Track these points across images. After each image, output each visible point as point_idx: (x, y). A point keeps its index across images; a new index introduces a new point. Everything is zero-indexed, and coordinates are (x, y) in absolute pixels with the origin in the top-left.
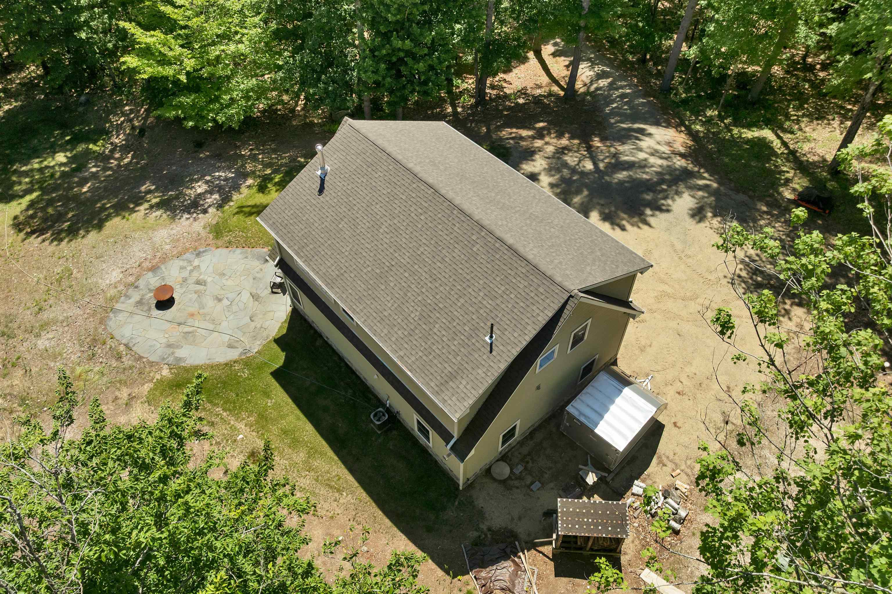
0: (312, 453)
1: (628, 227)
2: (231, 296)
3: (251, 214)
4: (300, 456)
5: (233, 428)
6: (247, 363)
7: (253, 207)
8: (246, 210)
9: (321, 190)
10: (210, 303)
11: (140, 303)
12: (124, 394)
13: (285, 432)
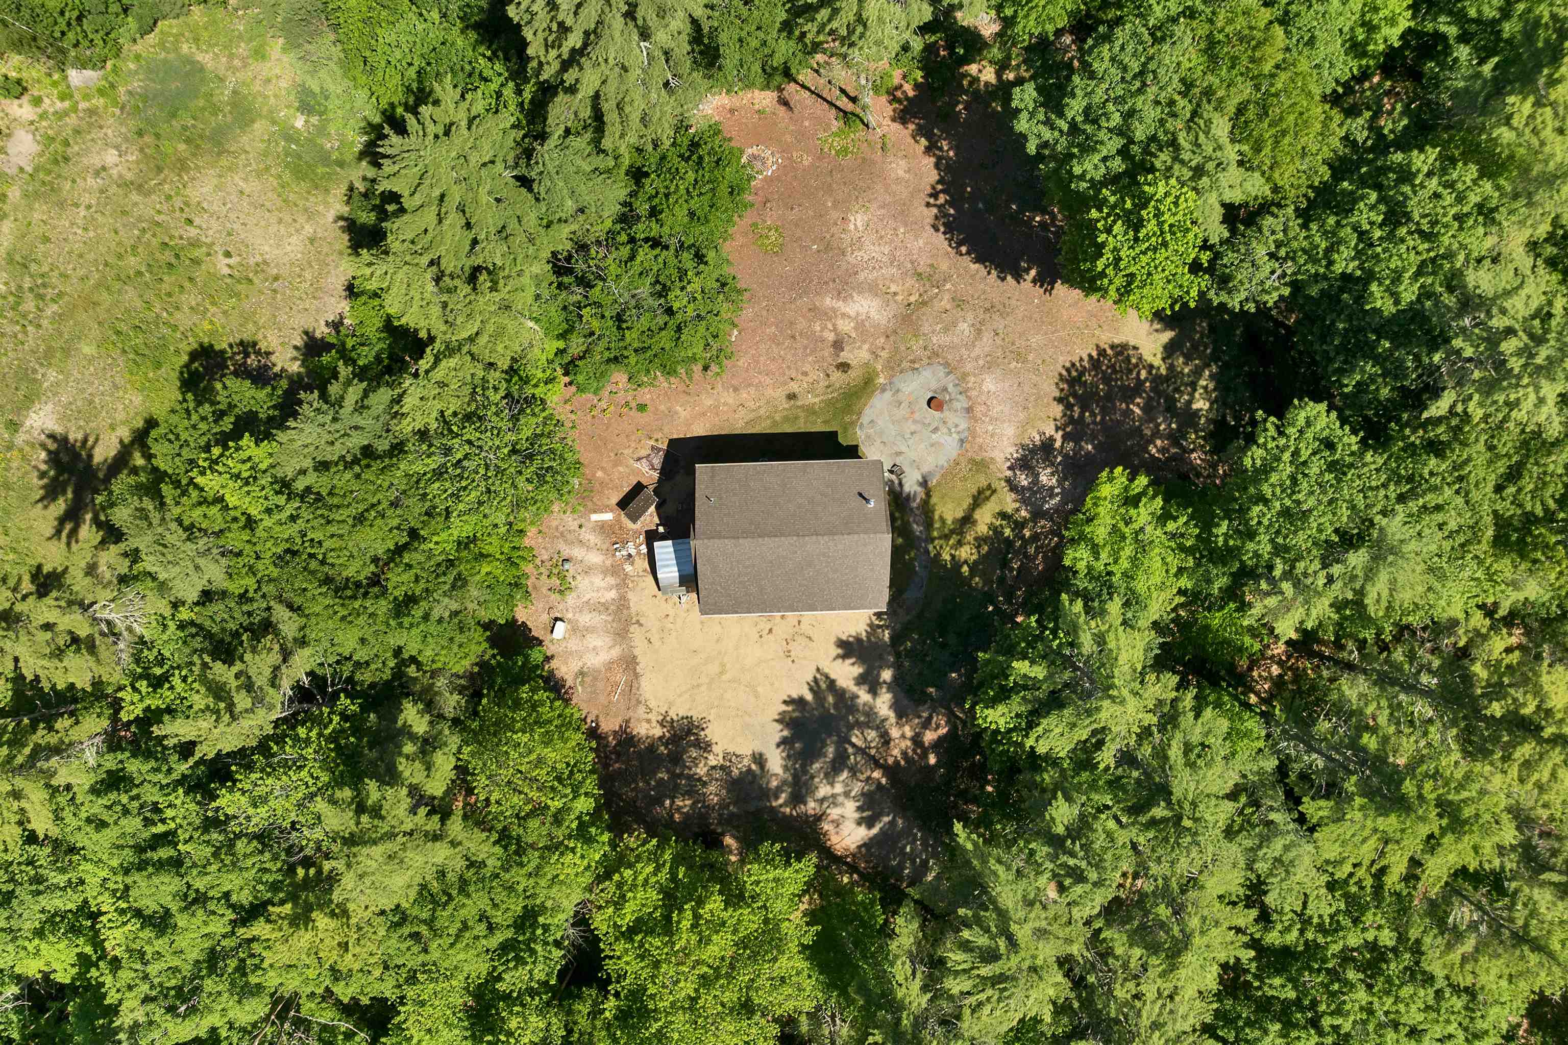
0: (775, 423)
1: (784, 708)
2: (910, 442)
3: (980, 492)
4: (778, 418)
5: (817, 396)
6: (853, 423)
7: (988, 499)
8: (988, 493)
9: (860, 495)
10: (913, 428)
11: (945, 389)
12: (884, 354)
13: (796, 418)
